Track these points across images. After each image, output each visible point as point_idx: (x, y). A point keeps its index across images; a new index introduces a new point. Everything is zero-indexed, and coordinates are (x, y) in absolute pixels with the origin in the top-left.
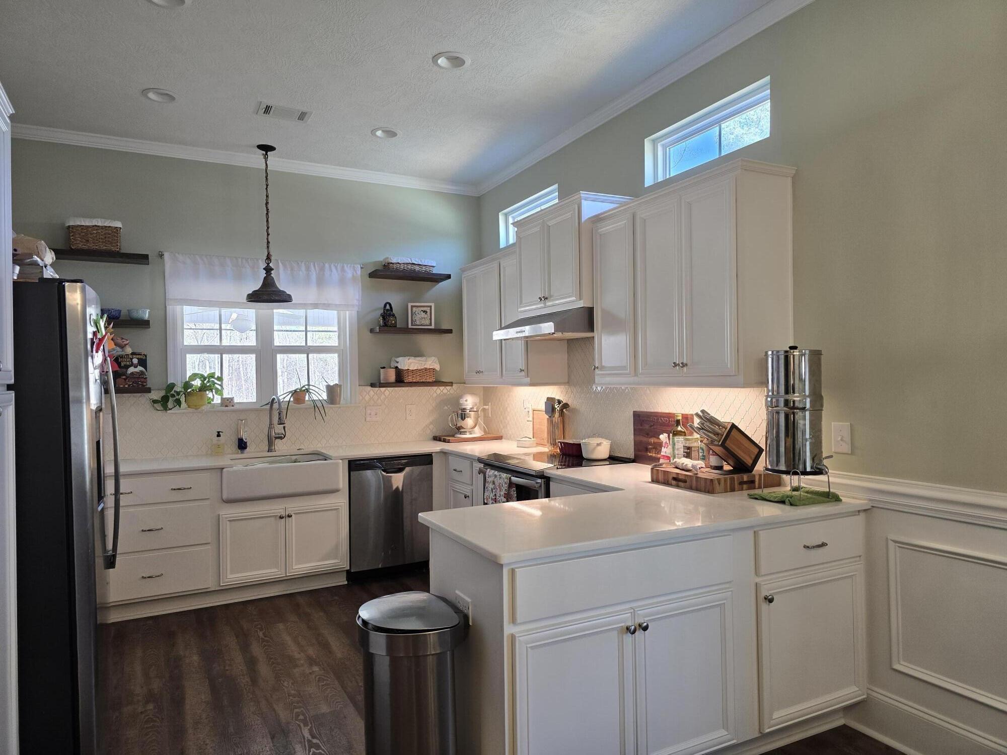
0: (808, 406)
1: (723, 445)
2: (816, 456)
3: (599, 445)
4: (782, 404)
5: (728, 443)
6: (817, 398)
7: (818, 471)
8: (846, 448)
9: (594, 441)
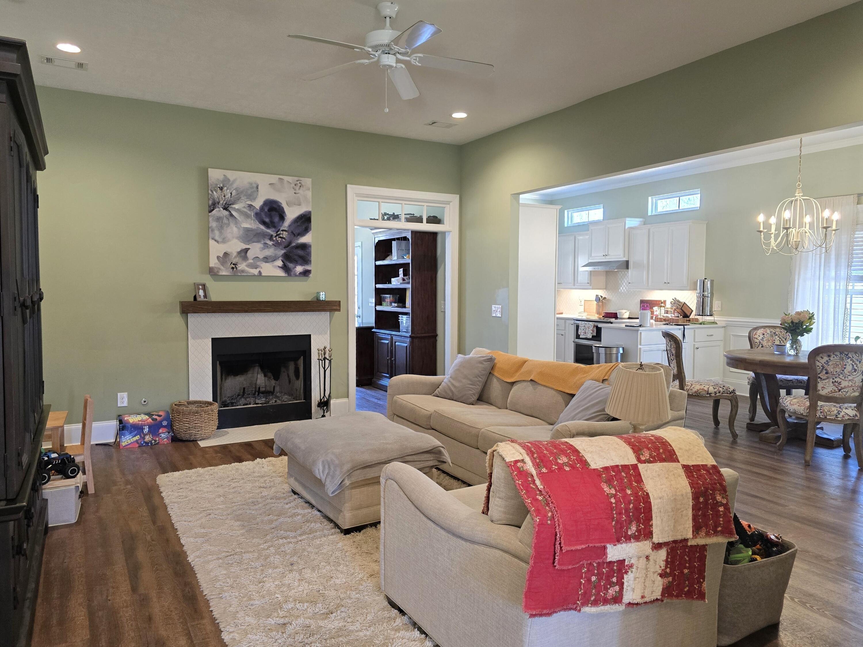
0: (709, 296)
1: (681, 309)
2: (711, 311)
3: (626, 312)
4: (702, 295)
5: (682, 308)
6: (712, 294)
7: (711, 315)
8: (720, 309)
9: (624, 311)
